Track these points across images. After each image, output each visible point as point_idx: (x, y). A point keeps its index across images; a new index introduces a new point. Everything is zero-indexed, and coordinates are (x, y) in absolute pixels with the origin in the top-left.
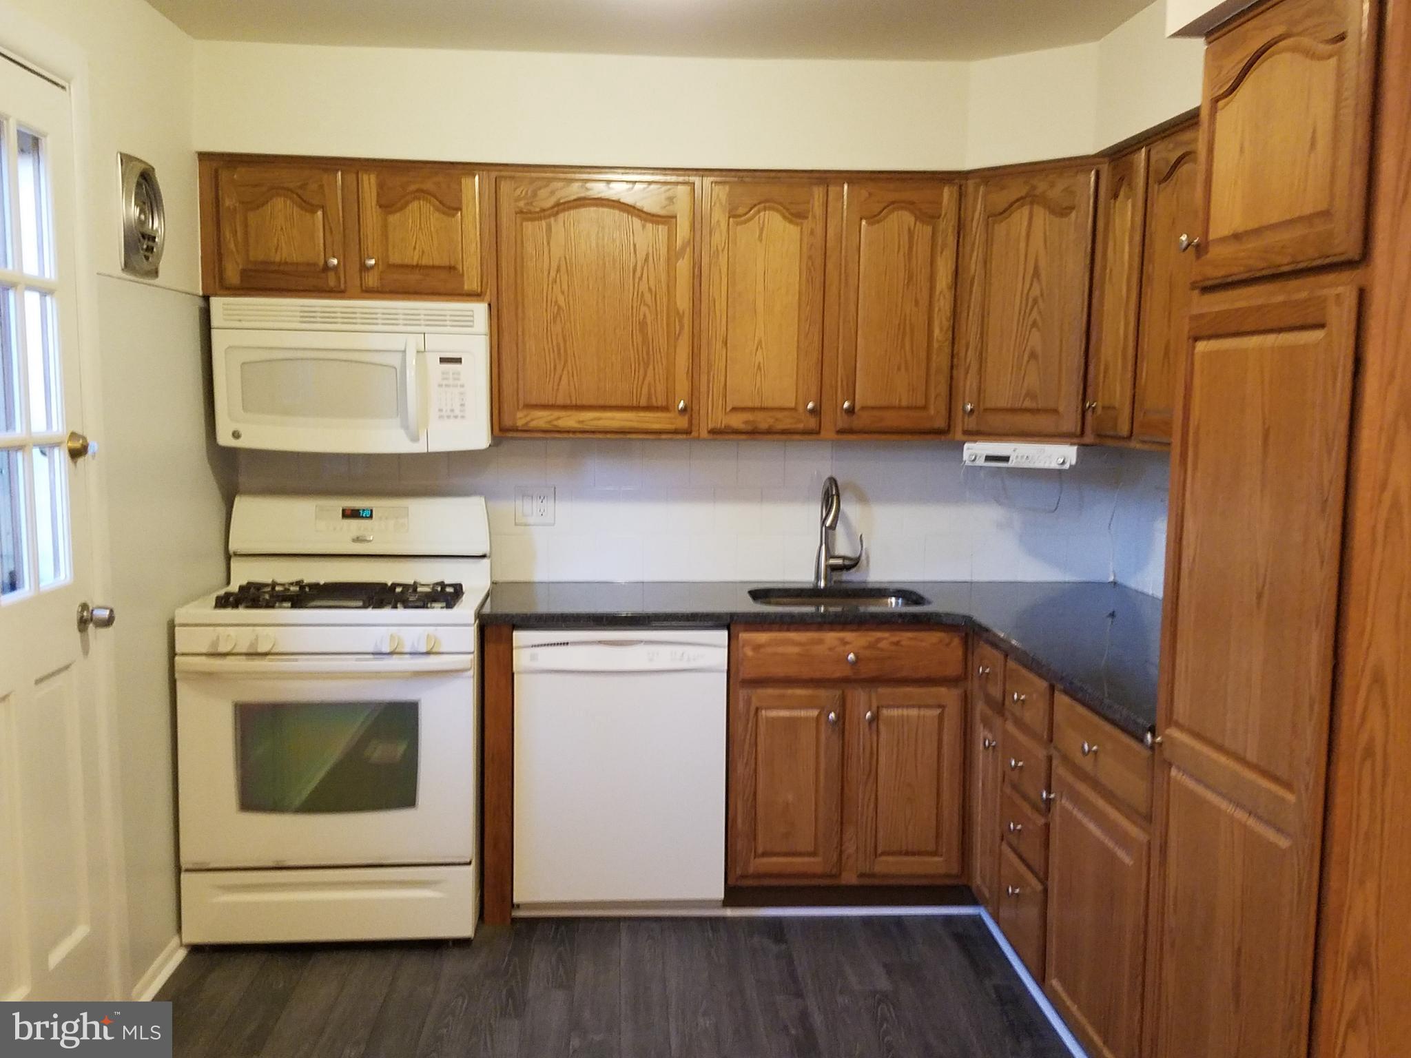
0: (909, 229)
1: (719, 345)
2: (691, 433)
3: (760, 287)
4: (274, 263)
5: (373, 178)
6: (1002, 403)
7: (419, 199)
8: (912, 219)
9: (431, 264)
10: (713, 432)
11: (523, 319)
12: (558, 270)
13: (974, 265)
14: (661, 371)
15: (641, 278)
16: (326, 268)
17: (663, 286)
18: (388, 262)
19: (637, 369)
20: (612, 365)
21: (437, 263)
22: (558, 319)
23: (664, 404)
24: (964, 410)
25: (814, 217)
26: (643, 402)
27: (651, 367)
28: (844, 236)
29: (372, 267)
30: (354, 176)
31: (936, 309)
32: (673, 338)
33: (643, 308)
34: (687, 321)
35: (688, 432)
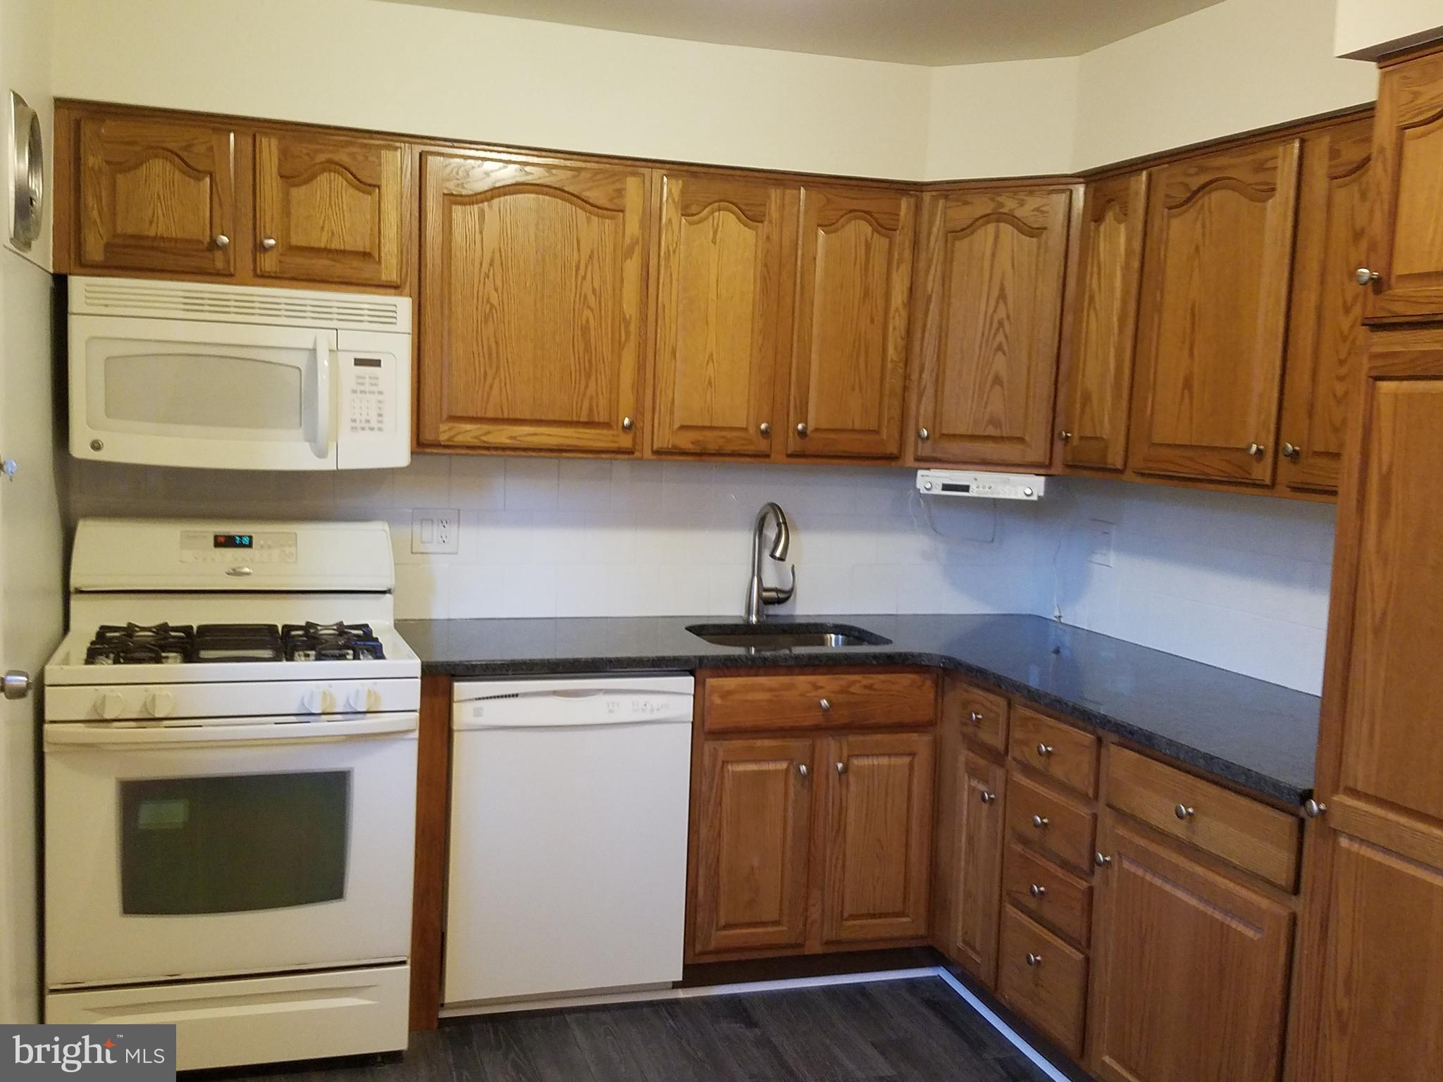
0: (866, 241)
1: (668, 355)
2: (633, 453)
3: (713, 295)
4: (148, 237)
5: (274, 142)
6: (962, 430)
7: (330, 171)
8: (869, 229)
9: (342, 248)
10: (658, 453)
11: (450, 318)
12: (491, 264)
13: (932, 283)
14: (604, 383)
15: (584, 278)
16: (214, 245)
17: (609, 288)
18: (289, 243)
19: (578, 381)
20: (551, 374)
21: (348, 248)
22: (491, 319)
23: (606, 420)
24: (919, 435)
25: (770, 222)
26: (584, 418)
27: (593, 378)
28: (800, 243)
29: (272, 247)
30: (250, 140)
31: (891, 329)
32: (618, 347)
33: (587, 313)
34: (633, 328)
35: (630, 452)
